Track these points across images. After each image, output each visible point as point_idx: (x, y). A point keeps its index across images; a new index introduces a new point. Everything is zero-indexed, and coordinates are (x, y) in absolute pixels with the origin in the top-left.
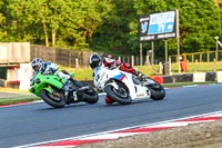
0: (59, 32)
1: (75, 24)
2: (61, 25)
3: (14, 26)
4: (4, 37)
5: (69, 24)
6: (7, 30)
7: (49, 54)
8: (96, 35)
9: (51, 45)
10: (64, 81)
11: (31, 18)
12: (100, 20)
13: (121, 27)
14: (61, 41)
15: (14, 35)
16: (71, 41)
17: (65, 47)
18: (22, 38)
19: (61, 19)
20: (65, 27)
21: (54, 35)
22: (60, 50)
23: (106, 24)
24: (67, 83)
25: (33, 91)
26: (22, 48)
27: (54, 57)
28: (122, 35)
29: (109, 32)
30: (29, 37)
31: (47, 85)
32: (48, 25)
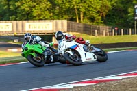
0: (85, 14)
1: (95, 8)
2: (86, 9)
3: (57, 10)
4: (51, 17)
5: (91, 9)
6: (53, 12)
7: (79, 27)
8: (108, 16)
9: (80, 22)
10: (44, 49)
11: (67, 5)
12: (110, 6)
13: (123, 11)
14: (86, 19)
15: (57, 15)
16: (92, 19)
17: (89, 23)
18: (62, 17)
19: (86, 6)
20: (89, 10)
21: (82, 16)
22: (86, 25)
23: (114, 9)
24: (46, 50)
25: (23, 55)
26: (62, 23)
27: (82, 29)
28: (124, 16)
29: (116, 14)
30: (66, 16)
31: (32, 51)
32: (78, 9)
